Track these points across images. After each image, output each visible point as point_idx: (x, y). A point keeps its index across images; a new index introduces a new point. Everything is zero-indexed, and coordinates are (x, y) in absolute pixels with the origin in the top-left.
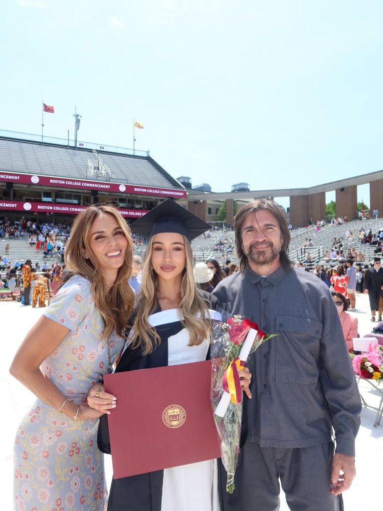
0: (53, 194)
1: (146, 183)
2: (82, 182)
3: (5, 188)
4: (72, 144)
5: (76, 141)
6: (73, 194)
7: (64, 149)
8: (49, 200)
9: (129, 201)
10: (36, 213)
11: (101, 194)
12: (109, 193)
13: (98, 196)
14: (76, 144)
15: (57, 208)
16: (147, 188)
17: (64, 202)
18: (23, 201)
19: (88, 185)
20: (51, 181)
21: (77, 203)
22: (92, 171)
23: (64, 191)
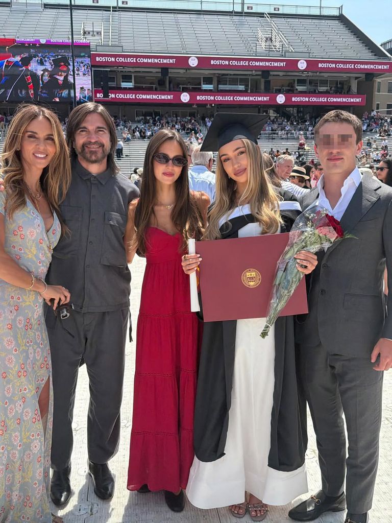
0: (215, 80)
1: (336, 55)
2: (249, 60)
3: (160, 75)
4: (238, 8)
5: (243, 4)
6: (239, 77)
7: (228, 17)
8: (210, 87)
9: (311, 83)
10: (195, 106)
11: (273, 75)
12: (284, 74)
13: (270, 78)
14: (243, 8)
15: (220, 98)
16: (336, 62)
17: (227, 89)
18: (179, 91)
19: (257, 64)
20: (212, 62)
21: (244, 89)
22: (263, 44)
23: (227, 75)
